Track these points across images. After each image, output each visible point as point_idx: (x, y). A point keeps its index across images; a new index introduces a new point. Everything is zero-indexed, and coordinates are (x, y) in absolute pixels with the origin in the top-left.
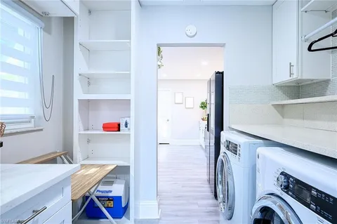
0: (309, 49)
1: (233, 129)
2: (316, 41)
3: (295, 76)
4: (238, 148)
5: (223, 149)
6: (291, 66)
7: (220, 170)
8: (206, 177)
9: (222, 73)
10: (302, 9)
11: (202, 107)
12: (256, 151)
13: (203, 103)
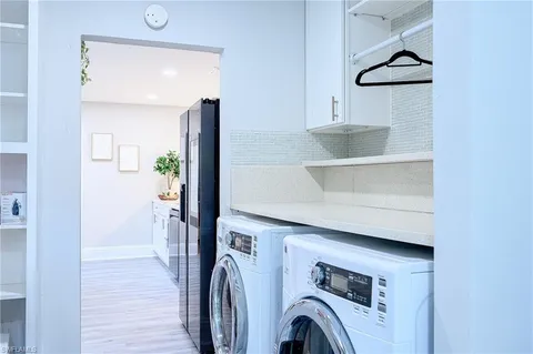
0: (358, 82)
1: (239, 213)
2: (366, 71)
3: (339, 120)
4: (253, 241)
5: (222, 249)
6: (334, 102)
7: (216, 288)
8: (179, 321)
9: (216, 103)
10: (350, 11)
11: (159, 169)
12: (281, 243)
13: (161, 160)
